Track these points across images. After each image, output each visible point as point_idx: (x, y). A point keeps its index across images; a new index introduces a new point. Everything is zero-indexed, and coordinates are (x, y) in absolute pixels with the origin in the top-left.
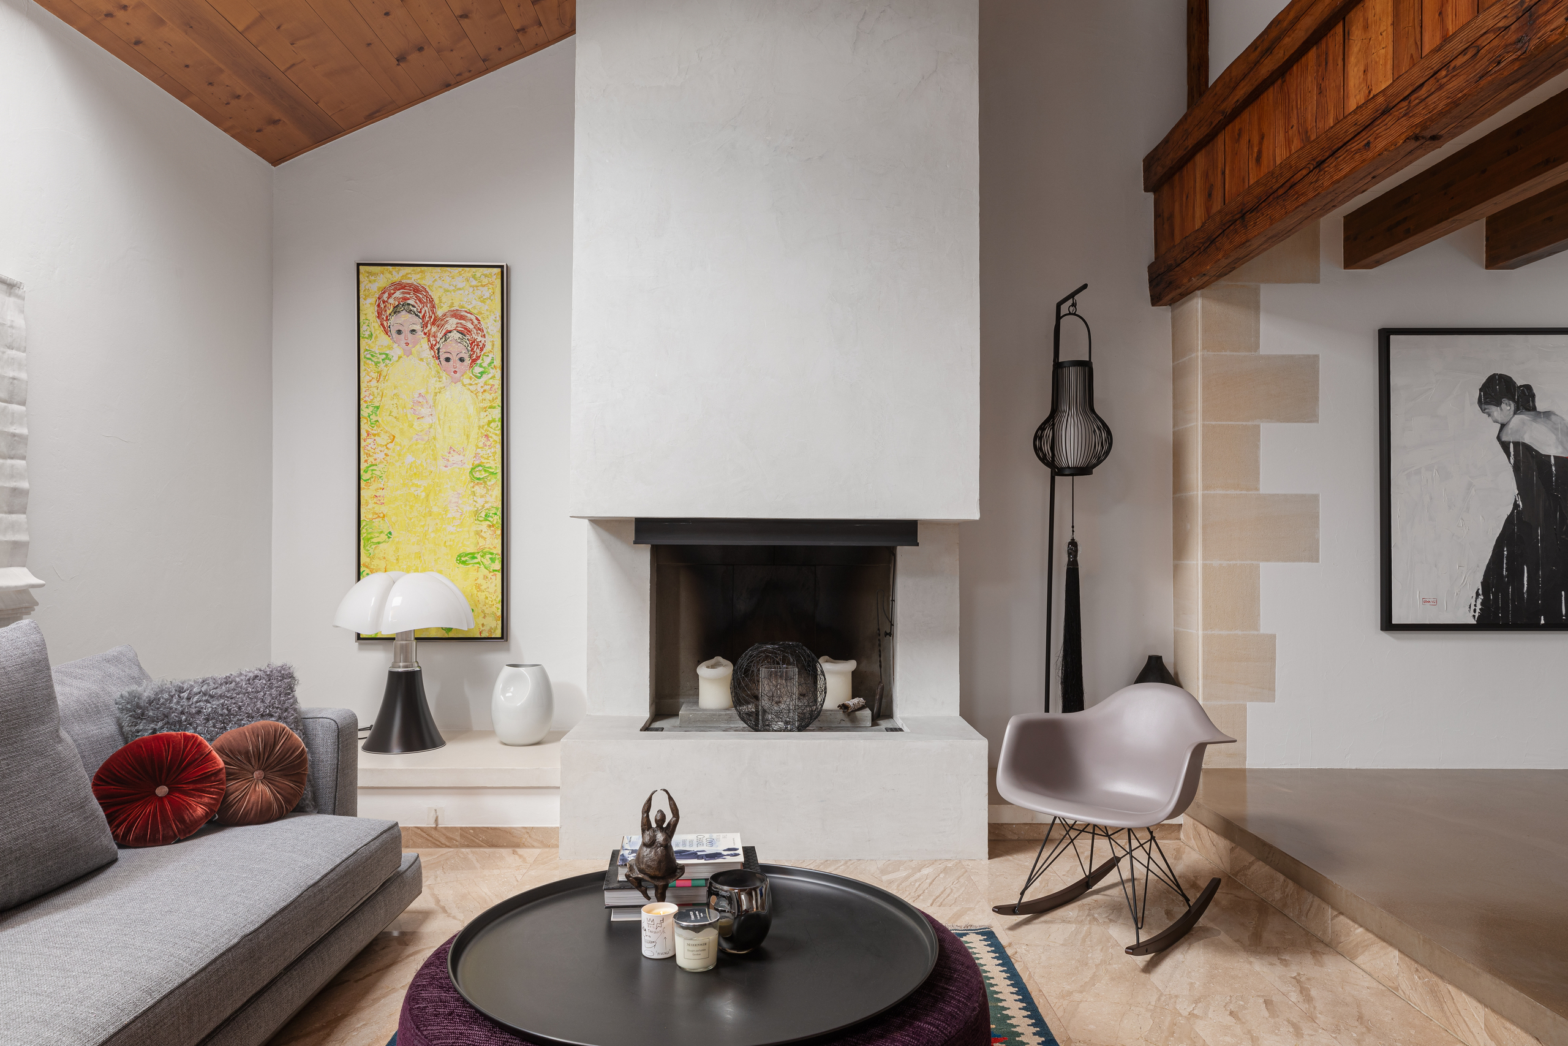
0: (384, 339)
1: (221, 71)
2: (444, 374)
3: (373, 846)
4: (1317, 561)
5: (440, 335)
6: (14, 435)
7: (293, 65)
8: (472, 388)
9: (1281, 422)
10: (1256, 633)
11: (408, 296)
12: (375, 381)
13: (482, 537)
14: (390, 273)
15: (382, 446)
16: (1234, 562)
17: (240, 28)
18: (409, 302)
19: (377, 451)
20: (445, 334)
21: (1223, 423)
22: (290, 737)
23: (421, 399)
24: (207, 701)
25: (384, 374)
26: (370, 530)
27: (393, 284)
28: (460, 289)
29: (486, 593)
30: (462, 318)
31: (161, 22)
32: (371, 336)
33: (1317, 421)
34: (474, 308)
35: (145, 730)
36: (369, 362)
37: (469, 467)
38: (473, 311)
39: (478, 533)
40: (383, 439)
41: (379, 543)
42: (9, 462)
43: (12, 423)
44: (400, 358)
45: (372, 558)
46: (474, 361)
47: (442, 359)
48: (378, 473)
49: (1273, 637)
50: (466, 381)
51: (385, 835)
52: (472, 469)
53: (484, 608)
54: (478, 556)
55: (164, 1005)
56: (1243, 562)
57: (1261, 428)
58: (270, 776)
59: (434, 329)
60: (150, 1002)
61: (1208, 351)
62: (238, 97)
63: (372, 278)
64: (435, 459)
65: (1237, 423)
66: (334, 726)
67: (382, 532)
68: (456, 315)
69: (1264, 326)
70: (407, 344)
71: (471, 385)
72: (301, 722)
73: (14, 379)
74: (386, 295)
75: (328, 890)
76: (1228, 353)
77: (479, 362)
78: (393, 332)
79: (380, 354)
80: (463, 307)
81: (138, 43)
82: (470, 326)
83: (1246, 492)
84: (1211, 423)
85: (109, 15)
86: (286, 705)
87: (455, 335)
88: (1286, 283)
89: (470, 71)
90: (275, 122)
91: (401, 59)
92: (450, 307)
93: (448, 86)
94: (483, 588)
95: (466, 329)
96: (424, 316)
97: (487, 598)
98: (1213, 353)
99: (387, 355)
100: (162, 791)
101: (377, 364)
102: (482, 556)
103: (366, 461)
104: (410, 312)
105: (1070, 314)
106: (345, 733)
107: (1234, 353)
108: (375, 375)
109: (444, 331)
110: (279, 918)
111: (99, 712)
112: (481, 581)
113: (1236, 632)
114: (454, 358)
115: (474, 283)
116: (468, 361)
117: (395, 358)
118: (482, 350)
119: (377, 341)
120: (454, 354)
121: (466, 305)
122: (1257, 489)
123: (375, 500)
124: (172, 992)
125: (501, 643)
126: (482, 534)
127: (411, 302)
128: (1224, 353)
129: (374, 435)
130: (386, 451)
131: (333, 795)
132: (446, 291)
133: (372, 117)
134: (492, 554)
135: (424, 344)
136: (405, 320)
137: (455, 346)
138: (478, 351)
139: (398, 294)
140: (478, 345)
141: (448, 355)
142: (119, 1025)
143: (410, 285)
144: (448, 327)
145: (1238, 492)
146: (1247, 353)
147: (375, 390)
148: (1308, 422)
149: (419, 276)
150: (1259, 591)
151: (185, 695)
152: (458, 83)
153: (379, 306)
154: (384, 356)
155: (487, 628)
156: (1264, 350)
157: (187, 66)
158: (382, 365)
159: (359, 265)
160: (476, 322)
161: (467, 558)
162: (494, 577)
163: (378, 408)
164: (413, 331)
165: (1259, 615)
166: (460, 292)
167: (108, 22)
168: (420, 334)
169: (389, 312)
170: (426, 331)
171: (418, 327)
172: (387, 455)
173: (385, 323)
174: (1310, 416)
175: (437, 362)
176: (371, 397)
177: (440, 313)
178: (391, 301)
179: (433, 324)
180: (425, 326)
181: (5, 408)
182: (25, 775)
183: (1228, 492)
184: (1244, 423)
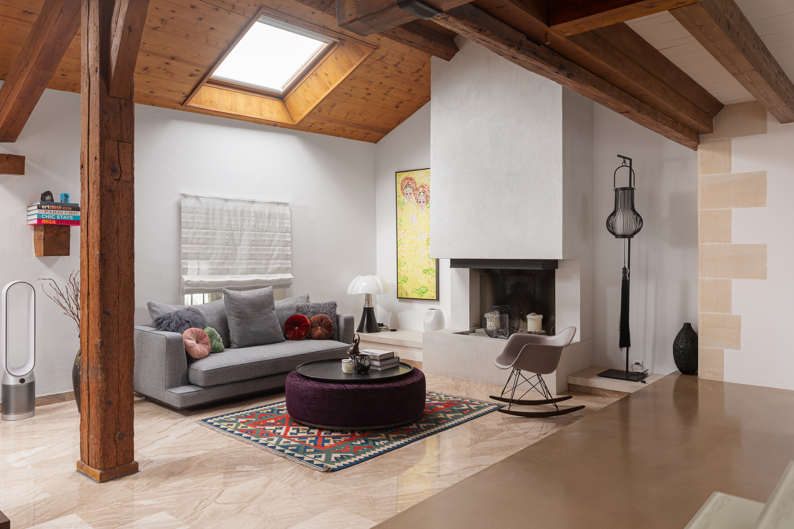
0: (403, 197)
1: (345, 128)
2: (419, 207)
3: (339, 349)
4: (766, 278)
5: (418, 194)
6: (287, 241)
7: (364, 120)
8: (427, 212)
9: (744, 207)
10: (729, 314)
11: (409, 182)
12: (401, 211)
13: (430, 264)
14: (404, 174)
15: (403, 233)
16: (717, 278)
17: (344, 117)
18: (409, 183)
19: (402, 235)
20: (419, 194)
21: (711, 209)
22: (327, 319)
23: (413, 217)
24: (312, 309)
25: (403, 209)
26: (400, 261)
27: (405, 178)
28: (423, 177)
29: (431, 284)
30: (424, 187)
31: (323, 123)
32: (399, 196)
33: (766, 206)
34: (427, 183)
35: (299, 314)
36: (399, 205)
37: (426, 239)
38: (427, 185)
39: (429, 262)
40: (403, 231)
41: (402, 266)
42: (286, 248)
43: (287, 238)
44: (407, 203)
45: (401, 271)
46: (427, 202)
47: (418, 202)
48: (402, 242)
49: (739, 317)
50: (425, 209)
51: (346, 348)
52: (427, 240)
53: (431, 289)
54: (429, 271)
55: (264, 362)
56: (722, 279)
57: (732, 212)
58: (322, 329)
59: (416, 192)
60: (261, 360)
61: (703, 174)
62: (354, 131)
63: (400, 177)
64: (417, 237)
65: (719, 209)
66: (344, 319)
67: (403, 262)
68: (422, 187)
69: (734, 159)
70: (409, 198)
71: (426, 210)
72: (337, 318)
73: (287, 227)
74: (403, 182)
75: (319, 355)
76: (714, 174)
77: (428, 202)
78: (405, 194)
79: (402, 202)
80: (424, 184)
81: (320, 129)
82: (426, 190)
83: (724, 244)
84: (705, 210)
85: (311, 126)
86: (332, 311)
87: (422, 193)
88: (747, 135)
89: (424, 101)
90: (369, 133)
91: (397, 107)
92: (421, 184)
93: (419, 107)
94: (431, 282)
95: (425, 191)
96: (413, 188)
97: (432, 285)
98: (706, 175)
99: (404, 202)
100: (297, 328)
101: (401, 205)
102: (430, 271)
103: (399, 238)
104: (410, 187)
105: (623, 166)
106: (349, 322)
107: (717, 174)
108: (401, 209)
109: (419, 193)
110: (300, 356)
111: (291, 309)
112: (430, 279)
113: (718, 313)
114: (422, 202)
115: (427, 175)
116: (426, 202)
117: (406, 203)
118: (429, 198)
119: (401, 198)
120: (422, 200)
121: (425, 183)
122: (730, 242)
123: (401, 251)
124: (266, 360)
125: (436, 302)
126: (430, 263)
127: (410, 183)
128: (711, 175)
129: (401, 229)
130: (404, 235)
131: (343, 337)
132: (419, 178)
133: (399, 123)
134: (433, 270)
135: (414, 197)
136: (408, 190)
137: (422, 198)
138: (428, 198)
139: (406, 181)
140: (428, 196)
141: (420, 201)
142: (253, 362)
143: (409, 178)
144: (420, 191)
145: (719, 244)
146: (724, 174)
147: (400, 214)
148: (760, 206)
149: (412, 174)
150: (731, 293)
151: (307, 306)
152: (422, 106)
153: (401, 186)
154: (403, 203)
155: (432, 296)
156: (734, 171)
157: (336, 130)
158: (402, 206)
159: (396, 173)
160: (428, 188)
161: (426, 271)
162: (434, 278)
163: (401, 220)
164: (411, 193)
165: (731, 305)
166: (423, 178)
167: (311, 128)
168: (412, 194)
169: (404, 187)
170: (414, 193)
171: (412, 192)
172: (404, 236)
173: (403, 191)
174: (762, 203)
175: (417, 203)
176: (400, 217)
177: (418, 186)
178: (405, 184)
179: (416, 190)
180: (414, 191)
181: (285, 234)
182: (261, 318)
183: (714, 244)
184: (723, 209)
